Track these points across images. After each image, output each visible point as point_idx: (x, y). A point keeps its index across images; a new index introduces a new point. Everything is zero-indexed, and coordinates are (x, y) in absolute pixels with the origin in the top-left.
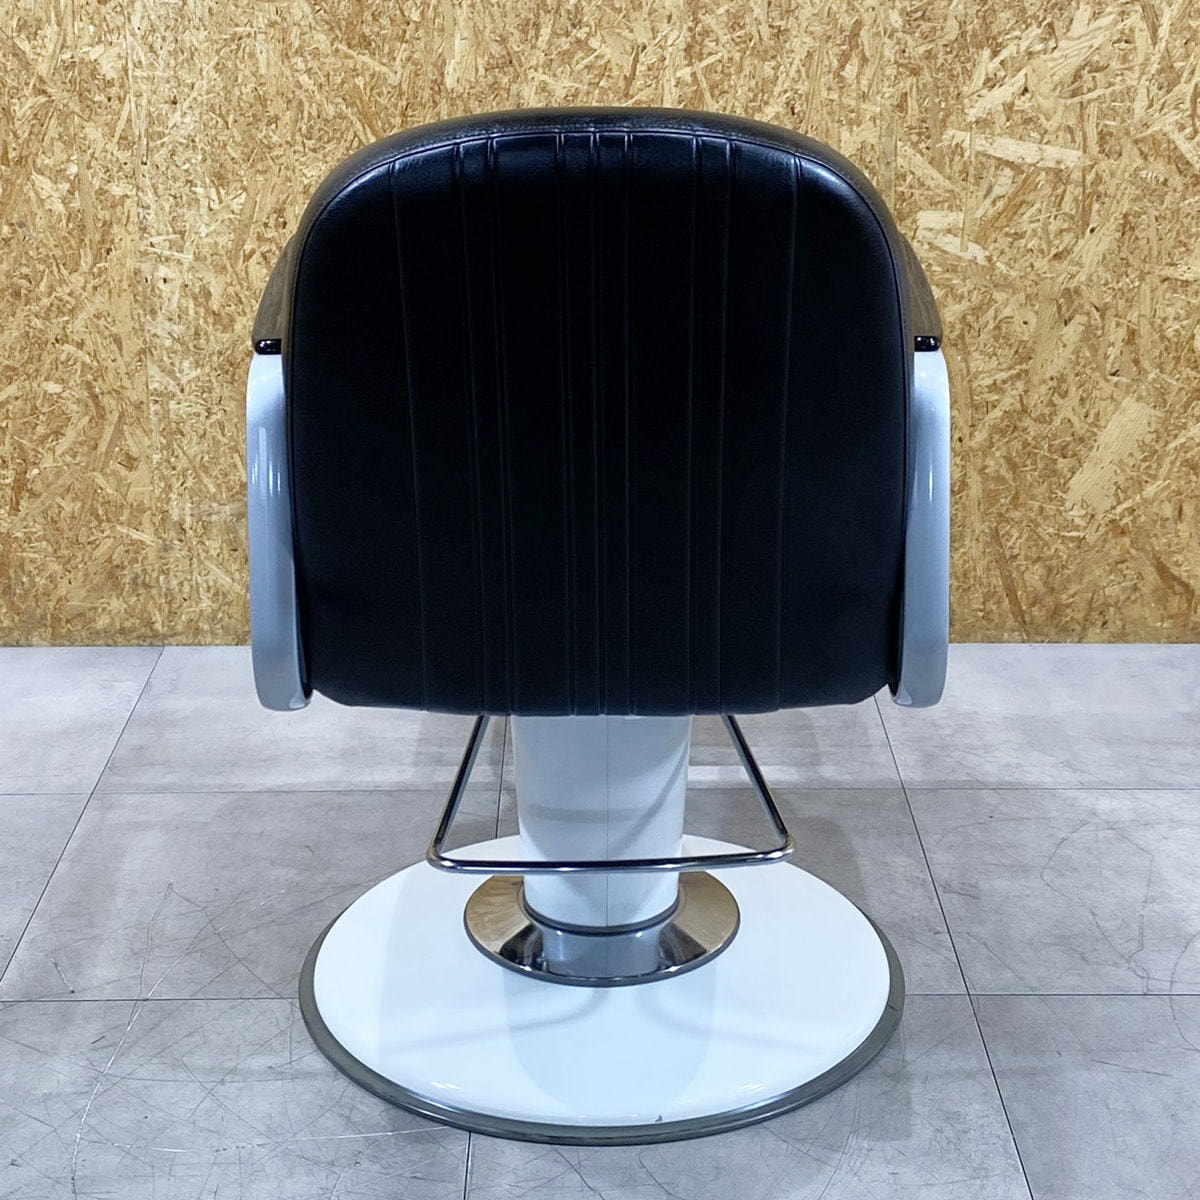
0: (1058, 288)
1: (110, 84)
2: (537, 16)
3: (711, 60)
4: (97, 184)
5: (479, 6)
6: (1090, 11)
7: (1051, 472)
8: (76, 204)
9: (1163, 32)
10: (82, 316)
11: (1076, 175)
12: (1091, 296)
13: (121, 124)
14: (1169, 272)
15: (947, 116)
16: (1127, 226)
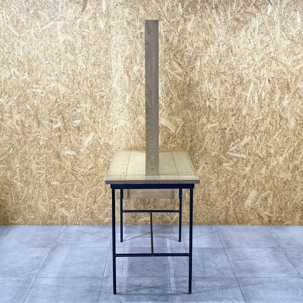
0: (243, 175)
1: (110, 146)
2: (170, 137)
3: (194, 142)
4: (108, 159)
5: (162, 135)
6: (247, 137)
7: (242, 200)
8: (105, 162)
9: (257, 139)
10: (105, 177)
11: (245, 159)
12: (248, 175)
13: (112, 151)
14: (259, 172)
15: (227, 150)
16: (253, 166)
